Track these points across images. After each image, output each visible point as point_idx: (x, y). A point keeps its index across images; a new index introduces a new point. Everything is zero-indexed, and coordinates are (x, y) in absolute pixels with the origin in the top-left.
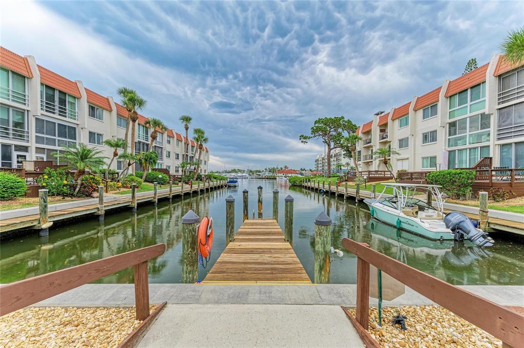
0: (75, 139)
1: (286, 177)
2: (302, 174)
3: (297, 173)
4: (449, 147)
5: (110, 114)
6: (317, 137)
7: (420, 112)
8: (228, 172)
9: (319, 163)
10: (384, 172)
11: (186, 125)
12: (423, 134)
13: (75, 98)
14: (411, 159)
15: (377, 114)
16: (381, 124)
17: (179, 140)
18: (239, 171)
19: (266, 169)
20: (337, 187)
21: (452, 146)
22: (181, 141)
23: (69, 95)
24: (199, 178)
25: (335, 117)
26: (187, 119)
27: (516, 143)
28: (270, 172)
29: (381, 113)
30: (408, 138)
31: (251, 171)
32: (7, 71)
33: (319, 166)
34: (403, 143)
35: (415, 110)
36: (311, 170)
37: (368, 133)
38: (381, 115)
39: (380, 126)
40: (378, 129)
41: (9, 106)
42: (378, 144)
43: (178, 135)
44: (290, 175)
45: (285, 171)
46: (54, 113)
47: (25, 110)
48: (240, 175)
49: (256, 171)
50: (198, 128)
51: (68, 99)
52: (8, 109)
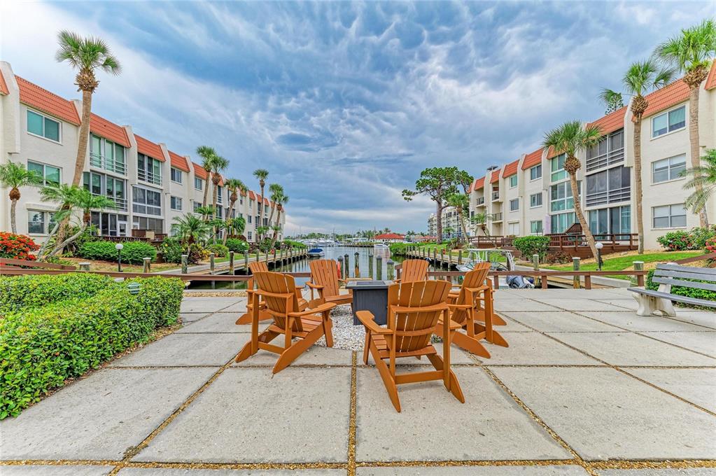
0: (159, 205)
1: (386, 244)
2: (409, 240)
3: (403, 239)
4: (552, 211)
5: (188, 175)
6: (424, 193)
7: (528, 172)
8: (304, 238)
9: (434, 224)
10: (496, 237)
11: (262, 181)
12: (531, 196)
13: (159, 161)
14: (521, 223)
15: (490, 169)
16: (494, 181)
17: (252, 199)
18: (320, 235)
19: (359, 233)
20: (442, 255)
21: (555, 210)
22: (254, 200)
23: (155, 160)
24: (278, 246)
25: (446, 168)
26: (263, 174)
27: (599, 210)
28: (365, 237)
29: (494, 168)
30: (518, 200)
31: (338, 236)
32: (111, 143)
33: (434, 228)
34: (514, 205)
35: (524, 170)
36: (422, 234)
37: (481, 190)
38: (494, 171)
39: (493, 184)
40: (491, 187)
41: (114, 177)
42: (491, 204)
43: (251, 193)
44: (392, 241)
45: (385, 235)
46: (144, 180)
47: (124, 180)
48: (323, 241)
49: (345, 236)
50: (275, 184)
51: (154, 164)
52: (113, 180)
